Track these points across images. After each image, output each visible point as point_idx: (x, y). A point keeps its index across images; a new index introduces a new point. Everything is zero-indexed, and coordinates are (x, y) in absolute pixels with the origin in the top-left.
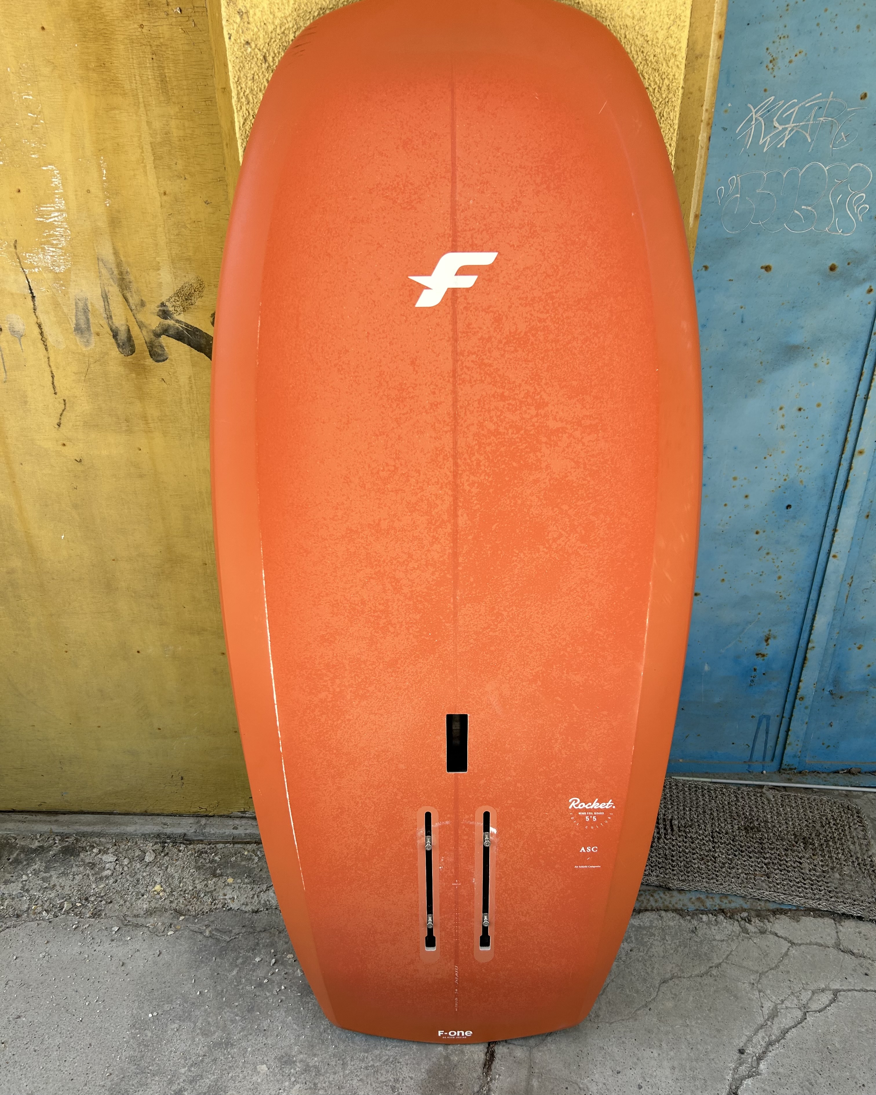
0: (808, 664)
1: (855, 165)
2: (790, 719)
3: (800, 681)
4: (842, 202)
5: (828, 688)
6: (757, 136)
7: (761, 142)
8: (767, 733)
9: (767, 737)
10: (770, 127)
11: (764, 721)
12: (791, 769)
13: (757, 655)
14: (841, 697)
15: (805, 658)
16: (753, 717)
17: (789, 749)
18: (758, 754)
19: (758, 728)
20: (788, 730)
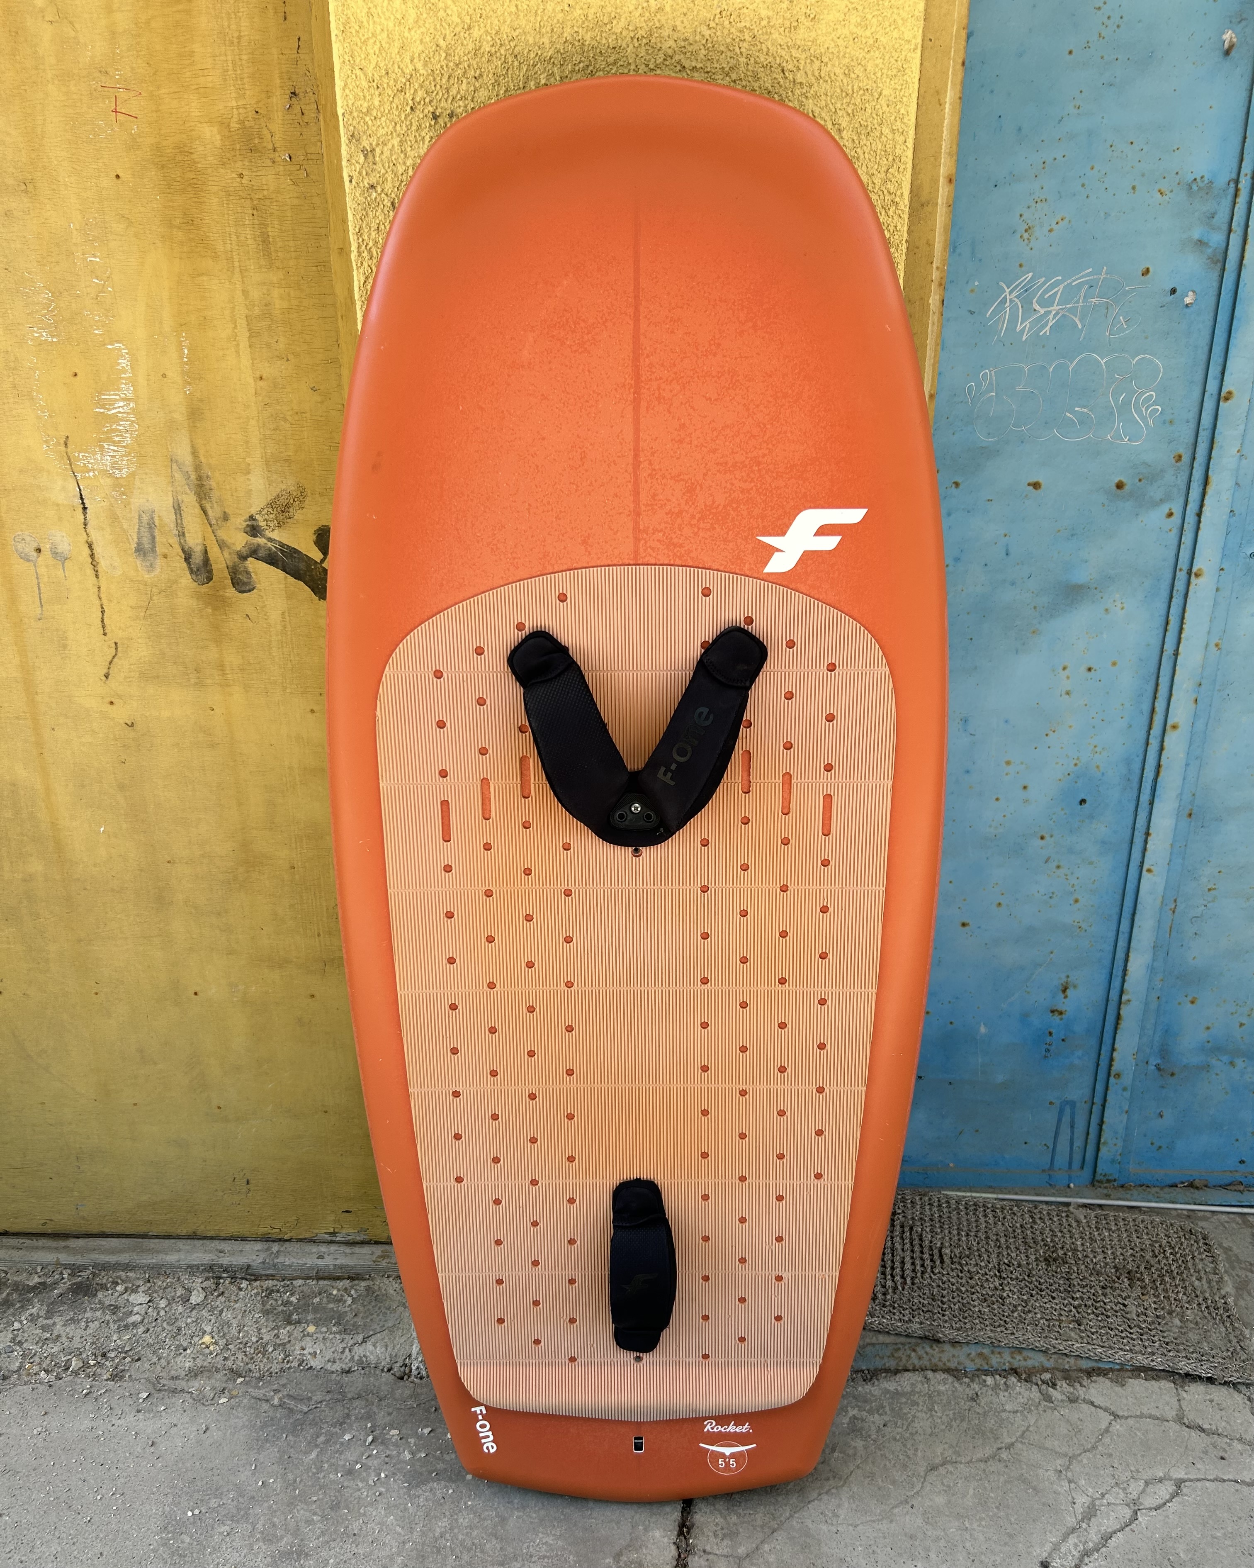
0: (1123, 1024)
1: (1140, 357)
2: (1103, 1106)
3: (1113, 1049)
4: (1127, 403)
5: (1153, 1061)
6: (1013, 320)
7: (1019, 328)
8: (1072, 1127)
9: (1072, 1133)
10: (1029, 310)
11: (1068, 1110)
12: (1108, 1181)
13: (1052, 1012)
14: (1173, 1074)
15: (1118, 1017)
16: (1051, 1103)
17: (1103, 1150)
18: (1061, 1159)
19: (1059, 1120)
20: (1101, 1123)
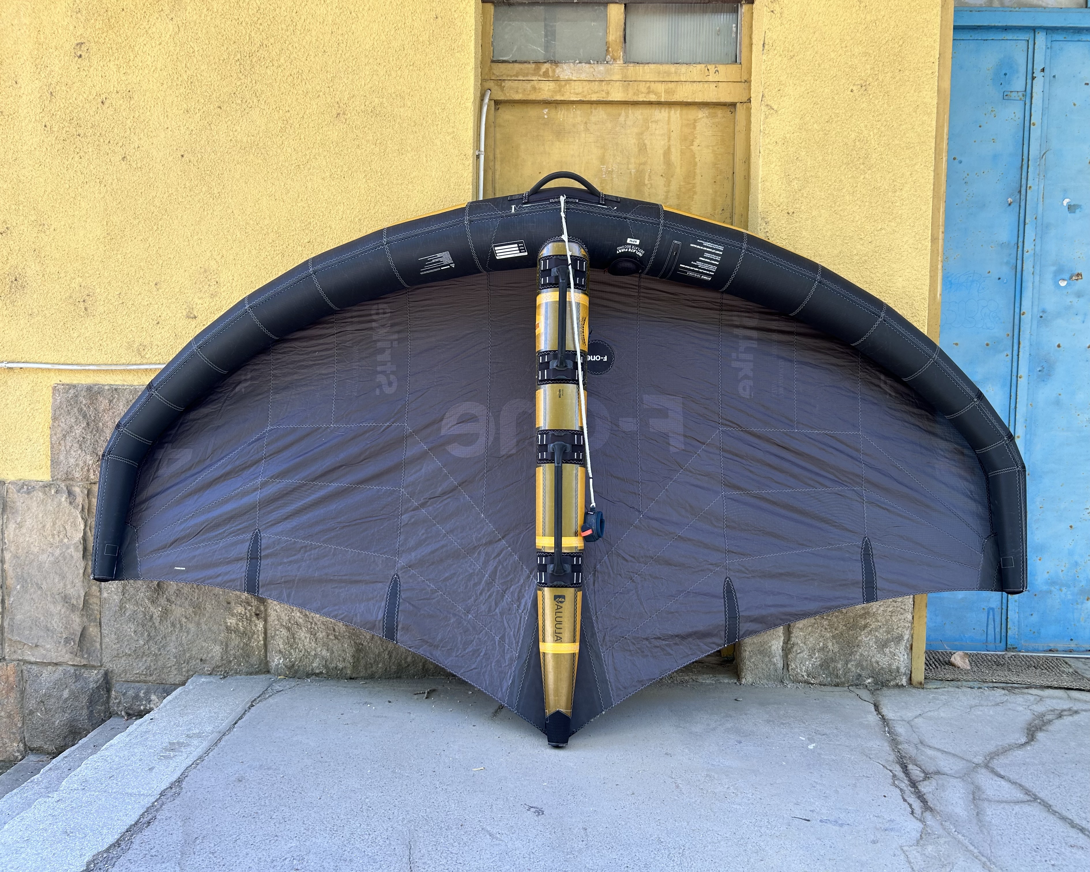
2: (1007, 610)
8: (994, 621)
9: (994, 625)
11: (991, 612)
12: (1013, 648)
14: (1035, 595)
16: (984, 609)
17: (1009, 633)
18: (991, 638)
19: (988, 618)
20: (1007, 618)
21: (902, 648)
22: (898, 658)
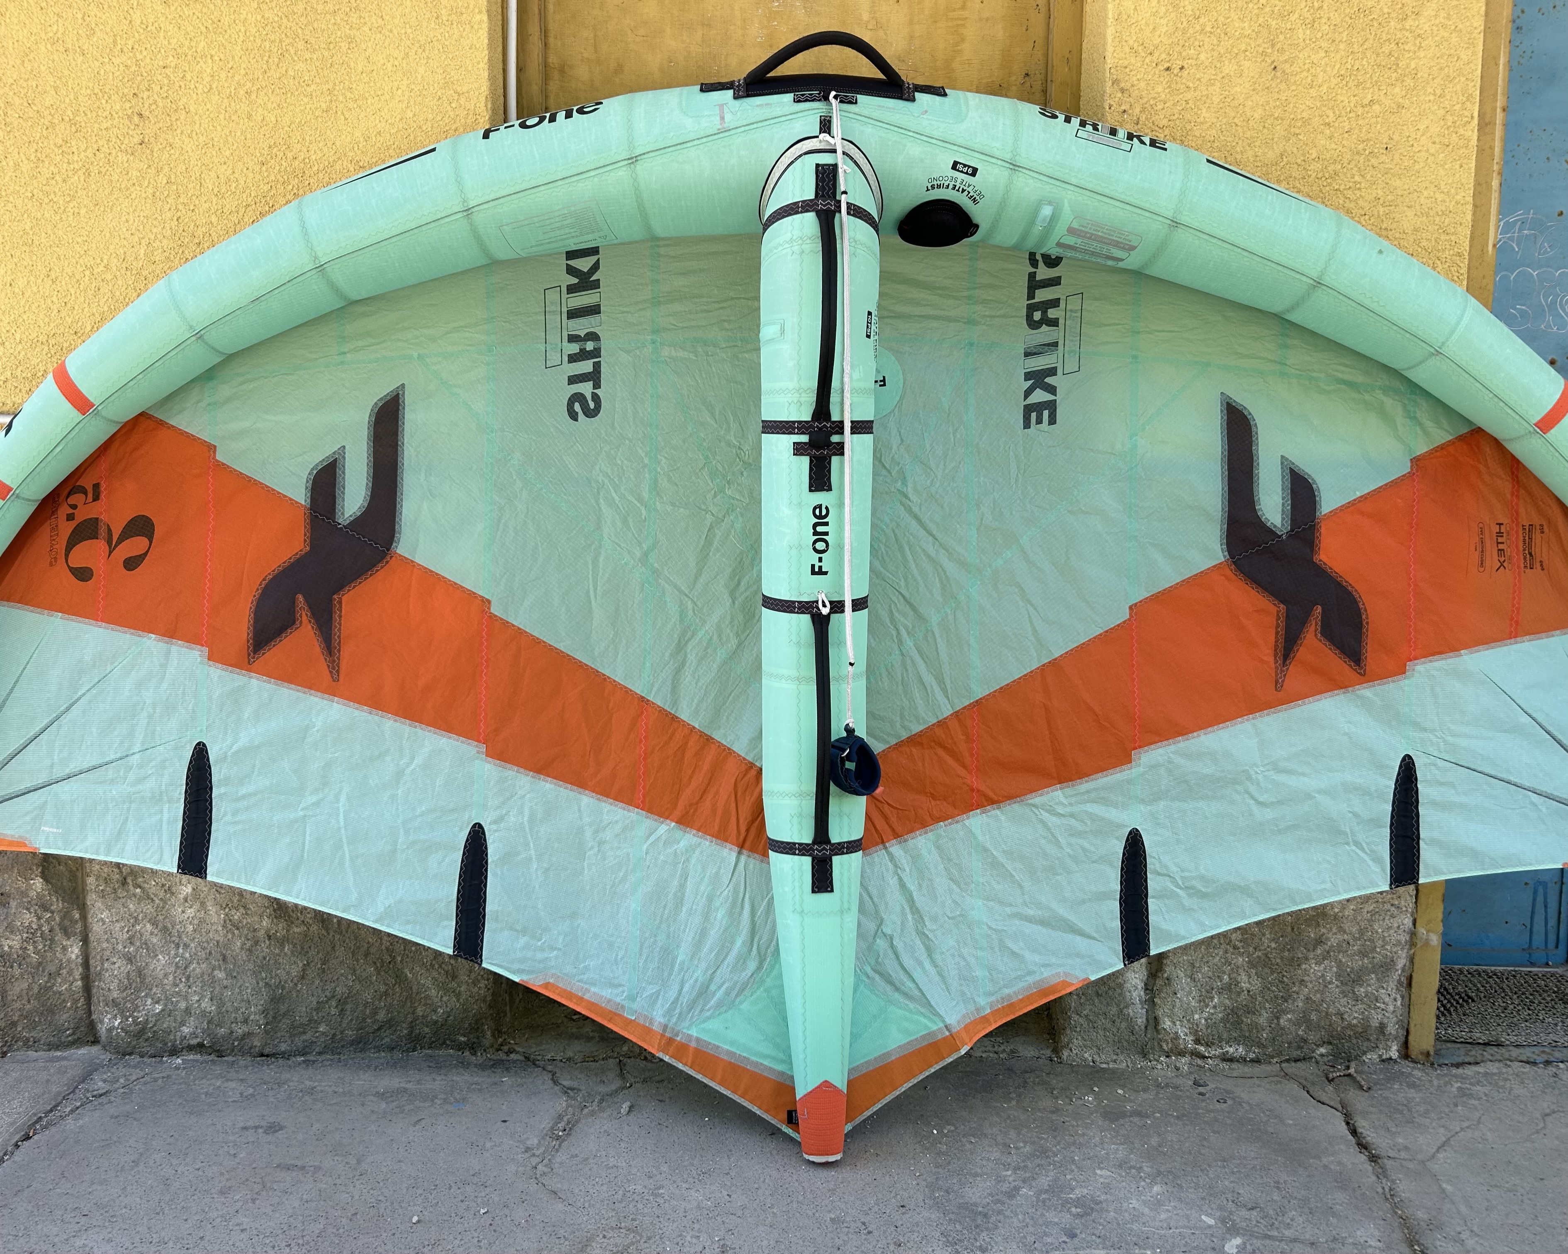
8: (1546, 907)
9: (1546, 914)
11: (1541, 891)
16: (1526, 884)
18: (1539, 938)
19: (1534, 901)
21: (1392, 985)
22: (1383, 1006)
